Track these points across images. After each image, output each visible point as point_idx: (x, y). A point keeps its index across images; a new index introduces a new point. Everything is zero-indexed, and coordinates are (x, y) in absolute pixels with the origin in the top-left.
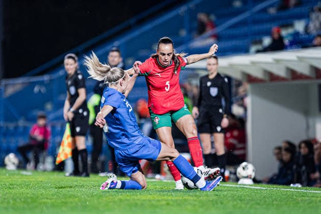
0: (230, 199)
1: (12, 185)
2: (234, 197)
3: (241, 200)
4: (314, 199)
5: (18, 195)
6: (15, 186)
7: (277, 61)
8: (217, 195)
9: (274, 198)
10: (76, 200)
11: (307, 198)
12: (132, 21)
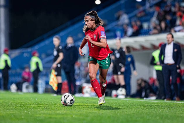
0: (114, 104)
1: (14, 98)
2: (116, 104)
3: (119, 105)
4: (153, 104)
5: (17, 103)
6: (16, 99)
7: (136, 42)
8: (108, 103)
9: (135, 104)
10: (44, 105)
11: (150, 104)
12: (69, 23)
